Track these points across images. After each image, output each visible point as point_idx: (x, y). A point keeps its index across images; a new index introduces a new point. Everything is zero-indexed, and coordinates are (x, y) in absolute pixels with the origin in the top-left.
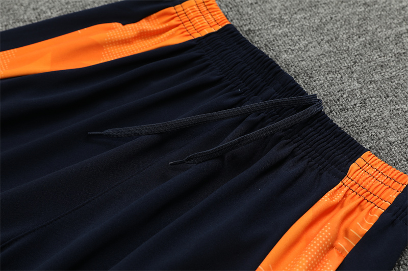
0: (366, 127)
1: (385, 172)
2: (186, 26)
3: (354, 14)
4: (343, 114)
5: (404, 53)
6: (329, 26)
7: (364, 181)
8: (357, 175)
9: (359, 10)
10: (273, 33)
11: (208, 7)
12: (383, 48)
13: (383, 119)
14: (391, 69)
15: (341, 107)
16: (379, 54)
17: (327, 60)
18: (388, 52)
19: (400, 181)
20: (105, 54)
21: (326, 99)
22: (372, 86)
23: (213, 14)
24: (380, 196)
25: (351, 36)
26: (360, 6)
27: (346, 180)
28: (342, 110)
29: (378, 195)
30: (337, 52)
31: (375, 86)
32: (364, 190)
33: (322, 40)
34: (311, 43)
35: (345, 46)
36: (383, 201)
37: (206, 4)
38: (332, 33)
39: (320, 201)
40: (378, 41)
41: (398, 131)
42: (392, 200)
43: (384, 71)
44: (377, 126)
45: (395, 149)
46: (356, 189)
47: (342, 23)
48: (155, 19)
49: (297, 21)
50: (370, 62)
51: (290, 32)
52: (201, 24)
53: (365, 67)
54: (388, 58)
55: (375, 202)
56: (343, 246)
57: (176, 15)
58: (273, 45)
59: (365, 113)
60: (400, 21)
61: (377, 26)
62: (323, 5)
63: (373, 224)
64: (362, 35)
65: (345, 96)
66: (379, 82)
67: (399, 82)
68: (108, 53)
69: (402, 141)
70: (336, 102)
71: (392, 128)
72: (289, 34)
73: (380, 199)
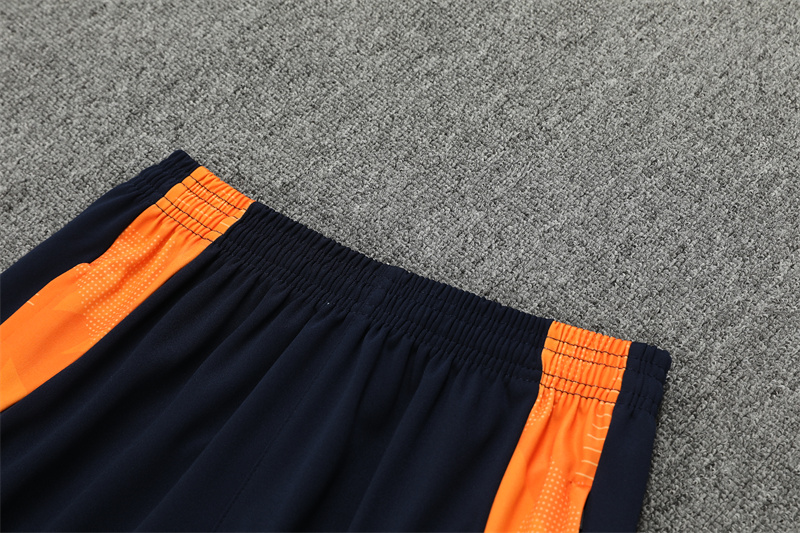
0: (521, 277)
1: (590, 345)
2: (187, 226)
3: (420, 97)
4: (480, 268)
5: (518, 136)
6: (396, 133)
7: (569, 370)
8: (556, 366)
9: (425, 88)
10: (321, 176)
11: (208, 186)
12: (487, 140)
13: (536, 254)
14: (512, 170)
15: (473, 260)
16: (486, 151)
17: (420, 192)
18: (496, 144)
19: (616, 351)
20: (91, 325)
21: (446, 256)
22: (499, 208)
23: (220, 194)
24: (599, 383)
25: (434, 137)
26: (422, 80)
27: (545, 379)
28: (476, 263)
29: (596, 384)
30: (427, 171)
31: (503, 206)
32: (575, 384)
33: (397, 159)
34: (383, 171)
35: (433, 158)
36: (608, 391)
37: (202, 183)
38: (406, 143)
39: (525, 429)
40: (475, 131)
41: (564, 264)
42: (619, 385)
43: (504, 176)
44: (533, 269)
45: (572, 294)
46: (564, 387)
47: (410, 119)
48: (133, 233)
49: (345, 141)
50: (479, 170)
51: (345, 164)
52: (210, 215)
53: (476, 181)
54: (501, 154)
55: (597, 396)
56: (583, 475)
57: (164, 214)
58: (331, 196)
59: (509, 256)
60: (490, 85)
61: (462, 105)
62: (370, 99)
63: (607, 427)
64: (448, 128)
65: (470, 239)
66: (506, 197)
67: (532, 186)
68: (95, 321)
69: (576, 278)
70: (463, 254)
71: (554, 263)
72: (345, 169)
73: (601, 390)
